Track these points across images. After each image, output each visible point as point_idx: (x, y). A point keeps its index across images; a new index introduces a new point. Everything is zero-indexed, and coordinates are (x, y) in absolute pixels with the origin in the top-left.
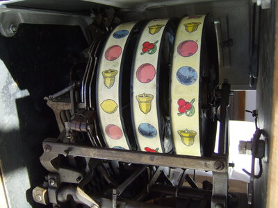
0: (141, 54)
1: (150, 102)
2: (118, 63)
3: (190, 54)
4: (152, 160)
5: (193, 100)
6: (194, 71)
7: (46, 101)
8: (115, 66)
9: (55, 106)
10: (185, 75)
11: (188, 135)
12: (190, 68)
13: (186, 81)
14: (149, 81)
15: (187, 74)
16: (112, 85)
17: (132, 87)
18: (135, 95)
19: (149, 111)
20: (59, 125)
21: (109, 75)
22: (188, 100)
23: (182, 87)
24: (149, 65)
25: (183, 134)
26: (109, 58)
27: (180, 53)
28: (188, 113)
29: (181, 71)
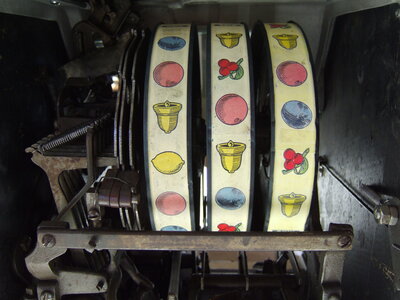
0: (219, 78)
1: (240, 154)
2: (181, 92)
3: (298, 83)
4: (246, 244)
5: (307, 151)
6: (306, 107)
7: (31, 155)
8: (176, 96)
9: (48, 165)
10: (294, 114)
11: (293, 201)
12: (300, 104)
13: (297, 122)
14: (238, 121)
15: (297, 112)
16: (173, 128)
17: (210, 131)
18: (214, 144)
19: (236, 168)
20: (56, 197)
21: (167, 111)
22: (299, 150)
23: (291, 131)
24: (235, 96)
25: (286, 201)
26: (163, 82)
27: (282, 80)
28: (298, 169)
29: (287, 107)
